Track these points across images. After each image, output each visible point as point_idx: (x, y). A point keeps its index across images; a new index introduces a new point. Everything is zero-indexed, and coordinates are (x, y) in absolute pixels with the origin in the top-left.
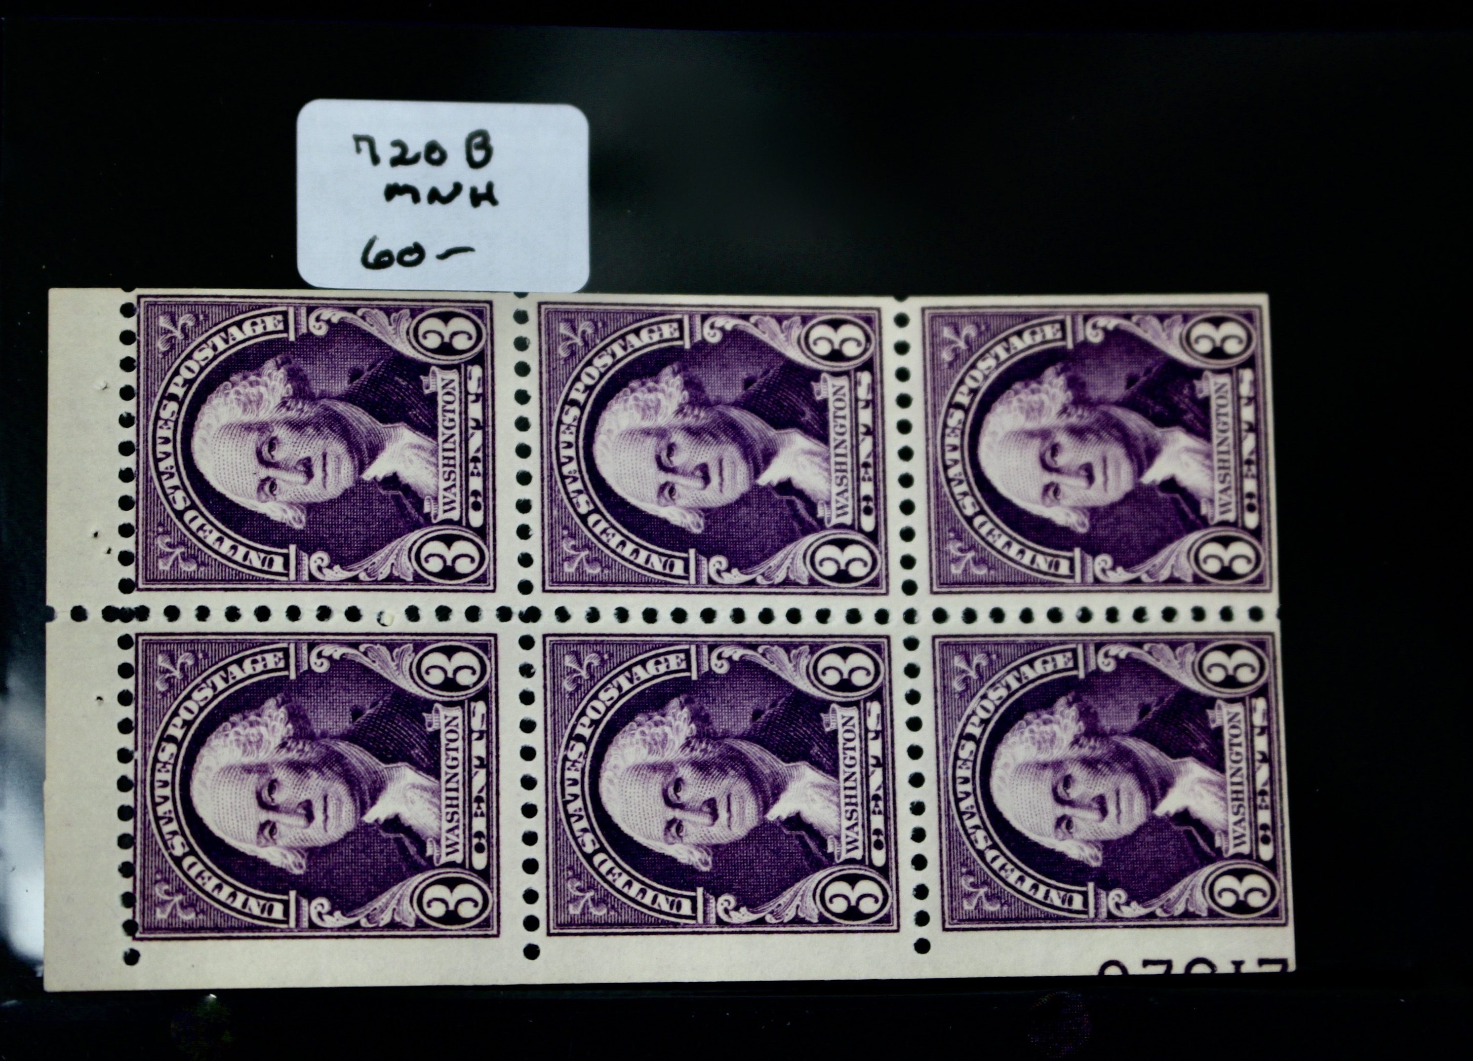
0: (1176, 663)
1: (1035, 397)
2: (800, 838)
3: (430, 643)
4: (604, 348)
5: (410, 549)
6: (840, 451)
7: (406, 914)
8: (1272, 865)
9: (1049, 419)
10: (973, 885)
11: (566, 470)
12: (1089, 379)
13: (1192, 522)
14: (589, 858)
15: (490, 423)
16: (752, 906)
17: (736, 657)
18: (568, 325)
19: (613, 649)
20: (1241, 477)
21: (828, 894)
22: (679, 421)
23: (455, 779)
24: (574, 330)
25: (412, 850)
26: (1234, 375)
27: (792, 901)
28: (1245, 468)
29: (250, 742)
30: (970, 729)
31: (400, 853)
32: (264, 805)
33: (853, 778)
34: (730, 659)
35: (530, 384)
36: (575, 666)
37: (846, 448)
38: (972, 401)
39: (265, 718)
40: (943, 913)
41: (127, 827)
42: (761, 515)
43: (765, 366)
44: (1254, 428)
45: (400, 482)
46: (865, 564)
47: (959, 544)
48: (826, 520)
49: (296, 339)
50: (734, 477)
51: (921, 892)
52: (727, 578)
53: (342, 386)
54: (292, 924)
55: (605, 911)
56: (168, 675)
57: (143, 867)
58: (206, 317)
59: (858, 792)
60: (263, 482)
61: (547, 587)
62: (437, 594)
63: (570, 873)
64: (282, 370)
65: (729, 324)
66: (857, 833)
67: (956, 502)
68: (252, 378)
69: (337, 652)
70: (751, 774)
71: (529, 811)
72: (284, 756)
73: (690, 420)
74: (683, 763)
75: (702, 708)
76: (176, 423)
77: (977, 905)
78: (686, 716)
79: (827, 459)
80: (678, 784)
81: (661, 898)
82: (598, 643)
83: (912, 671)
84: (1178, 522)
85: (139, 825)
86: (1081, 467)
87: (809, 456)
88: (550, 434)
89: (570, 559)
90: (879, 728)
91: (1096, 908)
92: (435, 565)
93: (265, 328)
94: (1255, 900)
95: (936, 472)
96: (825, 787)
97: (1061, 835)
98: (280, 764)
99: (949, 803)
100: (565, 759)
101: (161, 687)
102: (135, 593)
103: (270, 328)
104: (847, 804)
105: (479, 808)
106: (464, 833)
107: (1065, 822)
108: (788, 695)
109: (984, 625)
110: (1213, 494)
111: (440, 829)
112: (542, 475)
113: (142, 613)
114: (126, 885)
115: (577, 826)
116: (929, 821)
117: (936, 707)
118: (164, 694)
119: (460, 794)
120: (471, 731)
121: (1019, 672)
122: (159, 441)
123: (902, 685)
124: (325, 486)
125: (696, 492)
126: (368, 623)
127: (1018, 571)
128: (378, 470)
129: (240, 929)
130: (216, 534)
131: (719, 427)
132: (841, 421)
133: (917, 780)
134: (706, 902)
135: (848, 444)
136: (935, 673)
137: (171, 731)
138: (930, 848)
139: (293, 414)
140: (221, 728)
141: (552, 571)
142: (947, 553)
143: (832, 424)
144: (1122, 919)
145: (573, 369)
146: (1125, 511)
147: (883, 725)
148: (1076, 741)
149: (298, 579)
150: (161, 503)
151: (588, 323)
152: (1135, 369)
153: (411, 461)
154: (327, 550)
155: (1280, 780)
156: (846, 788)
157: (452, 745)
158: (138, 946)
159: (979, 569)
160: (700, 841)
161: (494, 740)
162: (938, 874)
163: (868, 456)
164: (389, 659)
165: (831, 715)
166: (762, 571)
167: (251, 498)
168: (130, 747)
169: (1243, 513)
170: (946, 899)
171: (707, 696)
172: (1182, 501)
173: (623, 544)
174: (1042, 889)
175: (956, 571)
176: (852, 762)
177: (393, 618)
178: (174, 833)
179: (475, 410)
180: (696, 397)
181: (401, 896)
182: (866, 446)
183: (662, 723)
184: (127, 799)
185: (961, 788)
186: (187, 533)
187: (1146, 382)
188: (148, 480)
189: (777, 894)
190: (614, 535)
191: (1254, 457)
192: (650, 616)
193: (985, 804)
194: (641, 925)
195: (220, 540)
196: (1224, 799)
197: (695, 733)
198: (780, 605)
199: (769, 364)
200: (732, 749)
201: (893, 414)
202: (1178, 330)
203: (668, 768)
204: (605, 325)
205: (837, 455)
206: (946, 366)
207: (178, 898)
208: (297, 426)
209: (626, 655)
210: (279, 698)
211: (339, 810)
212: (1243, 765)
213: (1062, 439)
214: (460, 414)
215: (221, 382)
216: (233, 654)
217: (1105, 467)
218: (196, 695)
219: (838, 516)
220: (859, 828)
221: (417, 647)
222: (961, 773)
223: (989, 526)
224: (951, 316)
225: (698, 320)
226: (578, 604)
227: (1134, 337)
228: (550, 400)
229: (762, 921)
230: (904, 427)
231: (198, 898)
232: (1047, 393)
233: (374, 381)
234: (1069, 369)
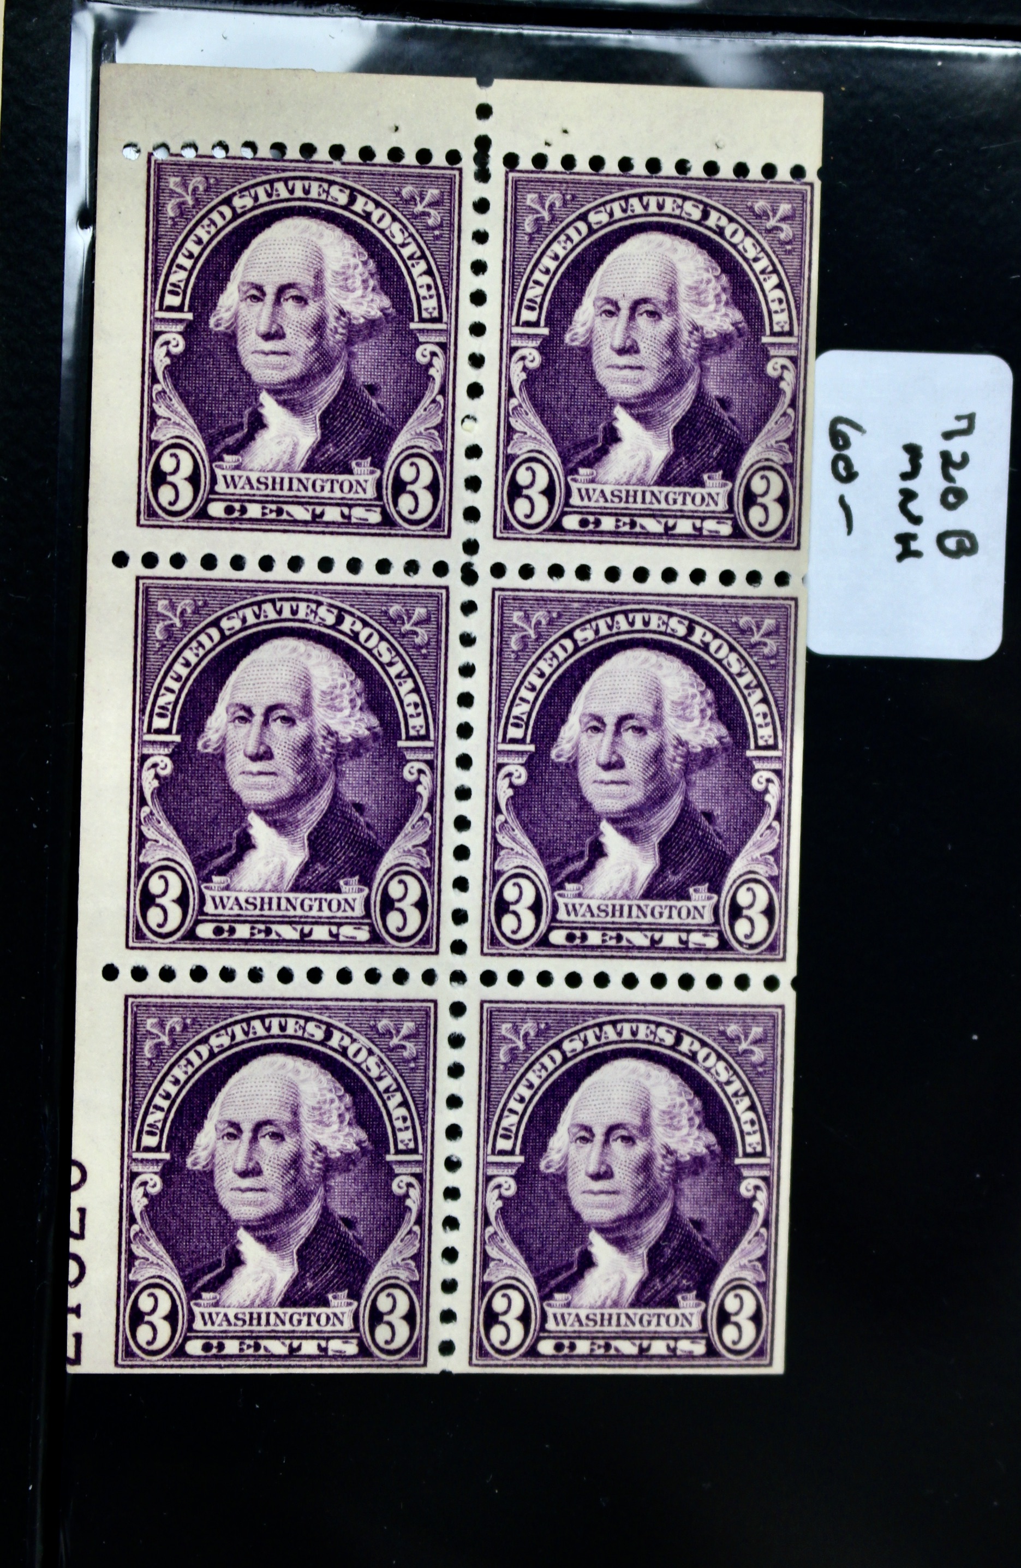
0: (399, 1260)
1: (685, 1122)
2: (228, 848)
3: (443, 469)
4: (747, 665)
5: (540, 452)
6: (635, 911)
7: (164, 431)
8: (180, 1352)
9: (661, 1136)
10: (172, 1030)
11: (620, 618)
12: (702, 1178)
13: (547, 1284)
14: (216, 623)
15: (671, 541)
16: (159, 793)
17: (420, 789)
18: (772, 628)
19: (432, 660)
20: (592, 1338)
21: (169, 875)
22: (670, 740)
23: (301, 487)
24: (768, 634)
25: (230, 441)
26: (700, 1335)
27: (163, 835)
28: (602, 1342)
29: (346, 279)
30: (337, 1035)
31: (227, 429)
32: (281, 290)
33: (289, 907)
34: (418, 782)
35: (712, 585)
36: (415, 618)
37: (638, 917)
38: (684, 1054)
39: (371, 296)
40: (144, 996)
41: (265, 151)
42: (569, 822)
43: (726, 835)
44: (643, 1352)
45: (610, 445)
46: (514, 932)
47: (532, 1033)
48: (561, 892)
49: (763, 344)
50: (610, 796)
51: (167, 974)
52: (503, 784)
53: (714, 389)
54: (159, 315)
55: (160, 637)
56: (418, 199)
57: (222, 165)
58: (789, 252)
59: (275, 912)
60: (615, 304)
61: (497, 593)
62: (493, 478)
63: (200, 603)
64: (731, 328)
65: (772, 799)
66: (231, 909)
67: (577, 1032)
68: (724, 297)
69: (436, 373)
70: (296, 799)
71: (266, 563)
72: (332, 313)
73: (670, 752)
74: (311, 727)
75: (368, 750)
76: (679, 217)
77: (151, 1033)
78: (360, 732)
79: (626, 897)
80: (289, 721)
81: (171, 697)
82: (438, 645)
83: (401, 976)
84: (546, 1269)
85: (265, 163)
86: (609, 1166)
88: (658, 603)
89: (527, 618)
90: (341, 938)
91: (142, 1161)
92: (523, 477)
93: (776, 312)
94: (144, 1333)
95: (610, 1013)
96: (281, 877)
97: (221, 1127)
98: (322, 309)
99: (260, 1009)
100: (319, 604)
101: (406, 191)
102: (503, 169)
103: (776, 318)
105: (271, 511)
106: (246, 495)
107: (235, 1132)
108: (379, 842)
109: (446, 1056)
110: (575, 1307)
111: (251, 470)
112: (616, 593)
113: (483, 175)
114: (205, 147)
115: (249, 613)
116: (242, 986)
117: (361, 1000)
118: (398, 194)
119: (285, 493)
120: (350, 507)
121: (395, 1091)
122: (661, 199)
123: (387, 965)
124: (609, 367)
125: (595, 755)
126: (464, 404)
127: (502, 1095)
128: (625, 422)
129: (156, 261)
130: (562, 253)
131: (662, 783)
132: (666, 913)
133: (285, 976)
134: (166, 744)
135: (642, 920)
136: (398, 1001)
137: (361, 200)
138: (213, 986)
139: (685, 337)
140: (362, 250)
141: (514, 599)
142: (523, 1021)
143: (663, 903)
144: (130, 1188)
145: (727, 632)
146: (562, 1211)
147: (344, 942)
148: (319, 1148)
149: (513, 335)
150: (595, 199)
151: (775, 649)
152: (710, 1229)
153: (633, 457)
154: (542, 367)
155: (270, 1366)
156: (279, 899)
157: (336, 487)
158: (142, 158)
159: (505, 1054)
160: (229, 741)
161: (340, 530)
162: (185, 993)
163: (628, 941)
164: (428, 426)
166: (510, 821)
167: (599, 291)
168: (345, 158)
169: (554, 1338)
170: (159, 1000)
171: (380, 756)
172: (569, 1273)
173: (542, 675)
174: (165, 1104)
175: (505, 1029)
176: (306, 907)
177: (469, 431)
178: (256, 198)
179: (684, 526)
180: (695, 760)
181: (184, 427)
182: (639, 939)
183: (353, 707)
184: (293, 152)
185: (275, 1022)
186: (564, 224)
187: (695, 1239)
188: (620, 186)
189: (170, 820)
190: (551, 665)
191: (612, 1352)
192: (466, 700)
193: (257, 1047)
194: (144, 675)
195: (556, 257)
196: (252, 1305)
197: (342, 741)
198: (474, 839)
199: (729, 839)
200: (324, 780)
201: (673, 970)
202: (750, 1277)
203: (306, 711)
204: (773, 666)
206: (722, 1028)
207: (190, 200)
208: (672, 340)
209: (425, 672)
210: (391, 310)
211: (275, 367)
212: (288, 1327)
213: (640, 1148)
214: (681, 511)
215: (720, 265)
216: (437, 266)
217: (608, 1193)
218: (396, 227)
219: (566, 906)
220: (236, 911)
221: (440, 455)
222: (291, 1023)
223: (551, 1066)
224: (774, 1036)
225: (776, 766)
226: (479, 624)
227: (745, 1228)
228: (695, 605)
229: (143, 802)
230: (659, 981)
231: (188, 220)
232: (689, 1135)
233: (719, 422)
234: (713, 1159)
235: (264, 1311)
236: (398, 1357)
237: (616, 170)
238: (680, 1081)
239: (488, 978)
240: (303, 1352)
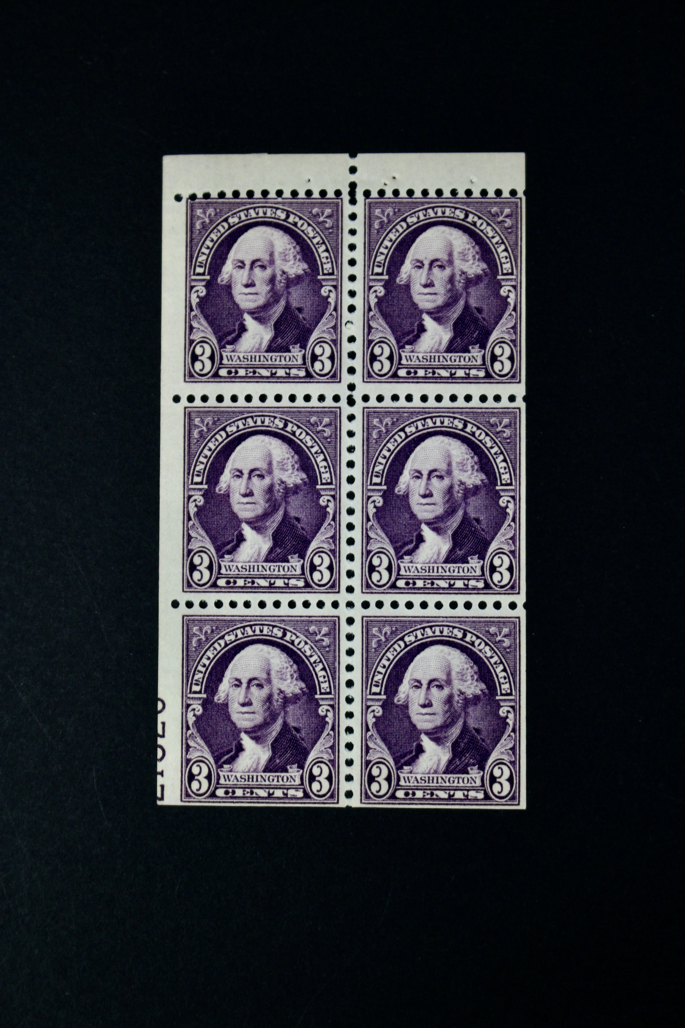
0: (323, 748)
1: (469, 678)
2: (232, 541)
3: (336, 348)
4: (495, 442)
5: (385, 338)
6: (440, 569)
7: (197, 335)
8: (213, 795)
9: (457, 685)
10: (206, 632)
11: (429, 421)
12: (479, 707)
13: (399, 761)
14: (224, 429)
15: (454, 381)
16: (197, 514)
17: (328, 509)
19: (333, 444)
20: (424, 789)
21: (203, 555)
22: (456, 482)
23: (265, 360)
24: (505, 427)
25: (229, 338)
26: (480, 788)
27: (200, 535)
28: (429, 792)
29: (285, 256)
30: (289, 634)
31: (228, 332)
32: (253, 263)
33: (263, 570)
34: (327, 506)
35: (475, 402)
36: (324, 423)
37: (442, 572)
38: (468, 643)
39: (298, 263)
40: (192, 616)
41: (243, 195)
42: (405, 525)
44: (451, 797)
45: (421, 333)
46: (378, 581)
47: (389, 633)
48: (402, 560)
49: (498, 280)
50: (425, 511)
51: (203, 605)
52: (371, 506)
53: (473, 303)
54: (193, 277)
55: (196, 437)
56: (321, 214)
57: (223, 203)
58: (510, 233)
59: (256, 573)
60: (421, 262)
61: (365, 410)
62: (362, 352)
63: (216, 419)
64: (481, 272)
65: (510, 511)
66: (234, 571)
67: (412, 632)
68: (477, 257)
69: (332, 300)
70: (266, 515)
71: (249, 398)
72: (279, 273)
73: (456, 488)
74: (272, 479)
75: (301, 490)
76: (453, 218)
77: (196, 634)
78: (297, 481)
79: (435, 562)
80: (261, 477)
81: (202, 466)
82: (336, 437)
83: (321, 604)
84: (399, 753)
85: (244, 200)
86: (430, 701)
87: (437, 552)
88: (448, 412)
89: (381, 422)
90: (290, 586)
91: (192, 698)
92: (377, 351)
93: (504, 263)
94: (195, 785)
95: (428, 622)
96: (259, 555)
97: (231, 681)
98: (274, 271)
99: (250, 621)
100: (275, 418)
101: (315, 211)
102: (363, 198)
103: (504, 266)
104: (250, 566)
105: (250, 372)
106: (238, 365)
107: (238, 684)
108: (308, 536)
109: (345, 645)
110: (414, 773)
111: (240, 352)
112: (426, 408)
113: (353, 201)
114: (214, 195)
115: (240, 423)
116: (240, 610)
117: (301, 617)
118: (311, 212)
119: (257, 363)
120: (290, 369)
121: (319, 662)
122: (443, 209)
123: (313, 599)
124: (419, 294)
125: (417, 490)
126: (346, 315)
127: (374, 664)
128: (428, 322)
129: (191, 251)
130: (394, 238)
131: (452, 504)
132: (456, 570)
133: (262, 605)
134: (200, 490)
135: (444, 574)
136: (319, 617)
137: (292, 217)
138: (226, 610)
139: (458, 278)
140: (293, 241)
141: (374, 412)
142: (384, 626)
143: (455, 565)
144: (187, 711)
145: (484, 426)
146: (406, 724)
147: (292, 587)
148: (281, 692)
149: (370, 280)
150: (410, 211)
151: (509, 434)
152: (484, 733)
153: (433, 339)
154: (385, 295)
155: (259, 803)
156: (258, 566)
157: (283, 359)
158: (184, 201)
159: (375, 644)
160: (232, 487)
161: (285, 380)
162: (212, 614)
163: (437, 585)
164: (328, 327)
165: (297, 559)
166: (375, 525)
167: (413, 256)
168: (284, 196)
169: (404, 789)
170: (199, 618)
171: (308, 493)
172: (411, 756)
173: (389, 450)
174: (203, 670)
175: (375, 630)
176: (272, 570)
177: (350, 329)
178: (240, 218)
180: (470, 492)
181: (206, 332)
182: (443, 584)
183: (293, 469)
184: (258, 194)
185: (257, 628)
186: (394, 223)
187: (476, 738)
188: (423, 204)
189: (203, 527)
190: (394, 445)
191: (435, 797)
192: (351, 464)
193: (248, 641)
194: (189, 455)
195: (391, 240)
196: (249, 771)
197: (288, 486)
198: (356, 534)
199: (488, 532)
200: (280, 506)
201: (461, 600)
202: (506, 758)
203: (270, 471)
204: (509, 443)
205: (438, 568)
206: (487, 629)
207: (207, 220)
208: (451, 280)
209: (329, 450)
210: (308, 270)
211: (250, 301)
212: (267, 783)
213: (446, 691)
214: (458, 365)
215: (475, 241)
216: (331, 247)
217: (430, 714)
218: (310, 229)
219: (405, 567)
220: (237, 572)
221: (334, 342)
222: (266, 629)
223: (399, 649)
224: (515, 633)
225: (512, 494)
226: (357, 426)
227: (503, 733)
228: (467, 413)
229: (189, 519)
230: (454, 605)
231: (207, 230)
232: (471, 684)
233: (476, 320)
234: (485, 697)
235: (255, 774)
236: (324, 798)
237: (420, 196)
238: (466, 656)
239: (366, 605)
240: (275, 795)
